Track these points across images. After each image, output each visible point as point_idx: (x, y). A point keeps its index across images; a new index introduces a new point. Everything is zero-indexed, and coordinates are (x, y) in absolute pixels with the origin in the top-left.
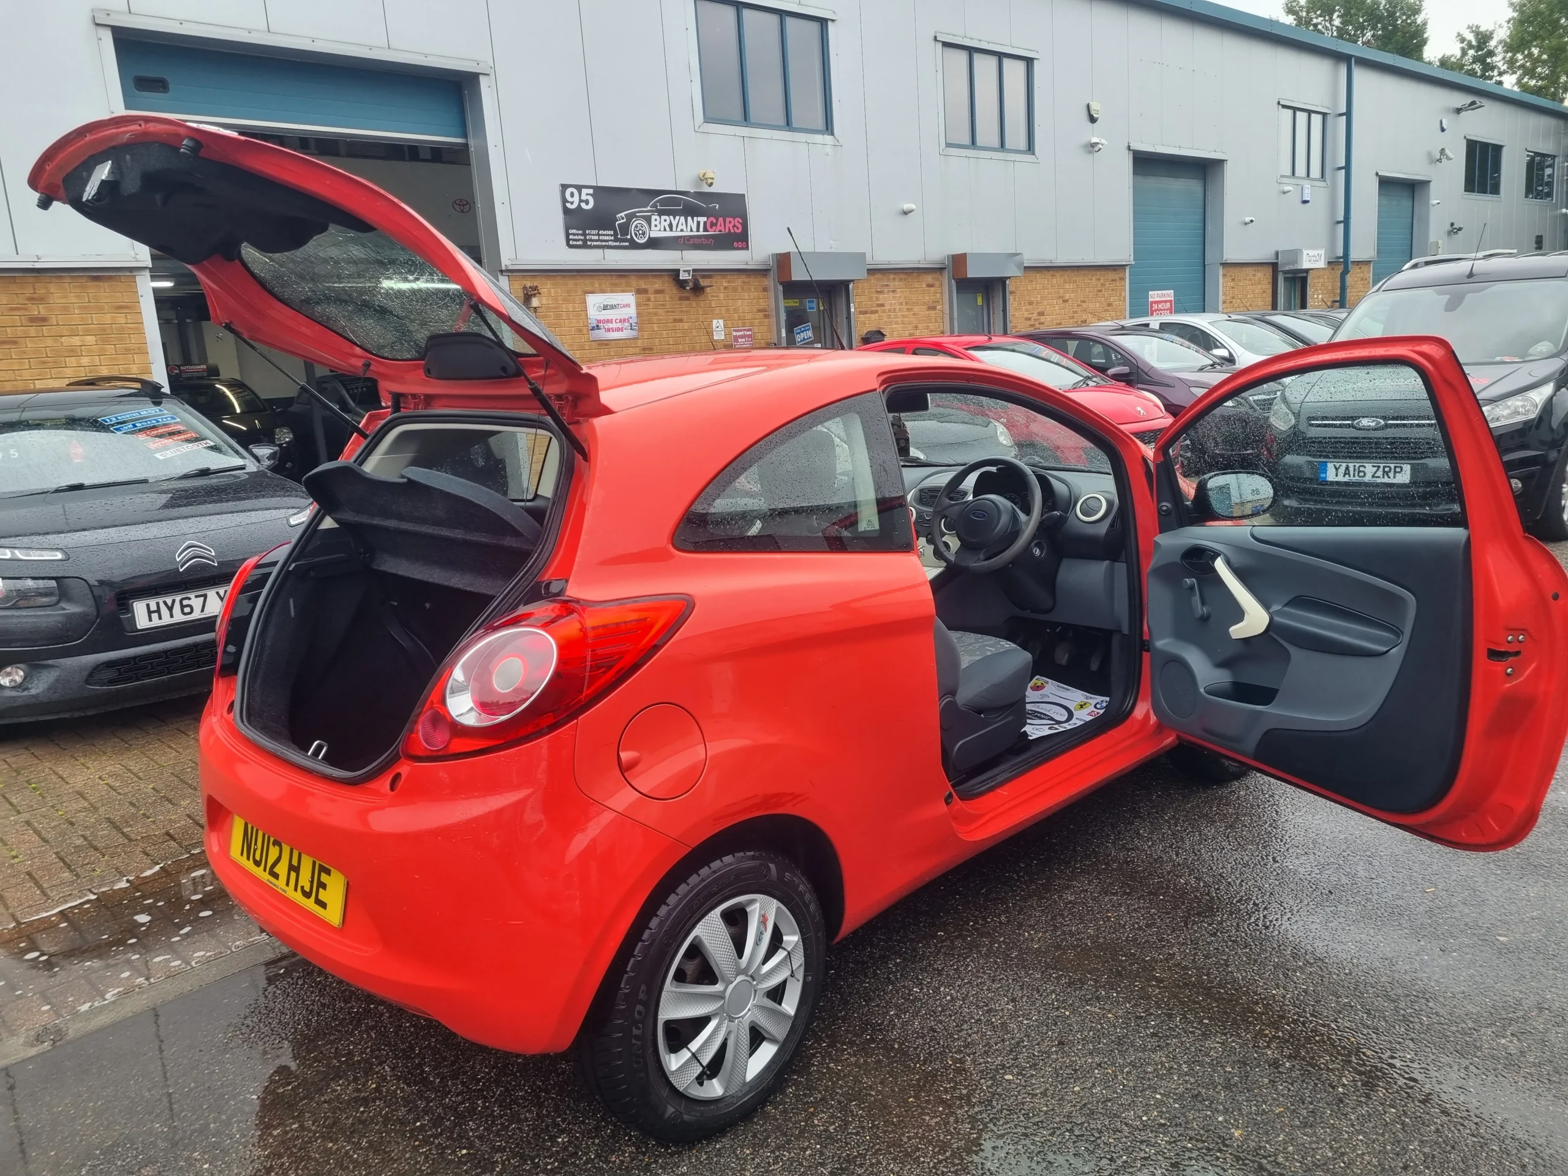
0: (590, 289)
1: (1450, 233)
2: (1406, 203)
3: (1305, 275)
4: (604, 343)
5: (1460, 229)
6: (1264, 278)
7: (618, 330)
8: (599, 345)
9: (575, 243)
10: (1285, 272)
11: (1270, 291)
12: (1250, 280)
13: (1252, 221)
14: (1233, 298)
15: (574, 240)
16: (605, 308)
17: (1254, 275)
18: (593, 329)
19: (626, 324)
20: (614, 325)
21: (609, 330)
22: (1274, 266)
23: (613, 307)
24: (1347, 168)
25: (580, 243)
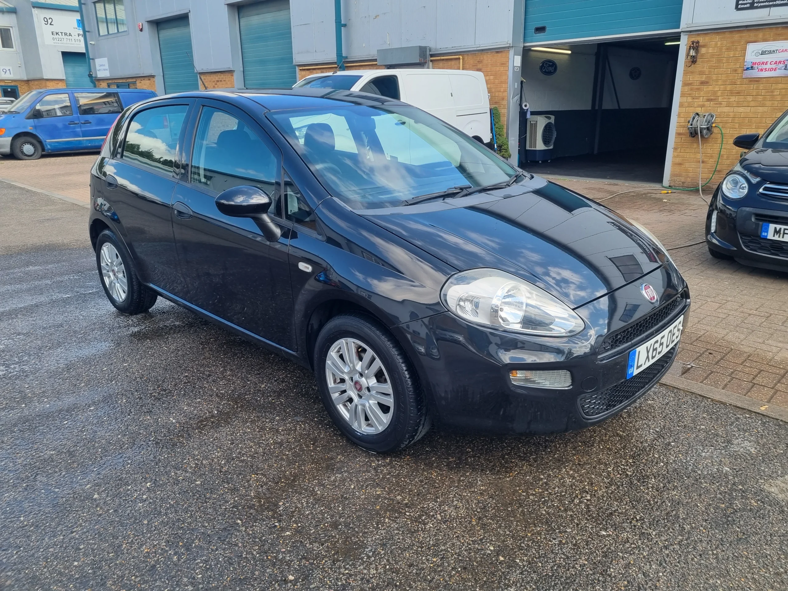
0: (753, 40)
4: (757, 80)
7: (771, 69)
8: (750, 81)
9: (743, 6)
15: (742, 4)
16: (763, 53)
18: (747, 69)
19: (781, 65)
20: (768, 66)
21: (762, 70)
23: (770, 52)
25: (748, 5)
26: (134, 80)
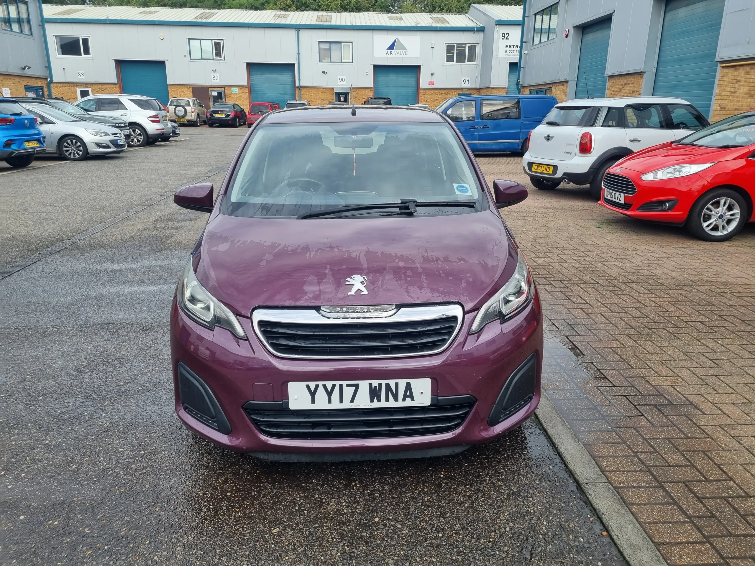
26: (550, 86)
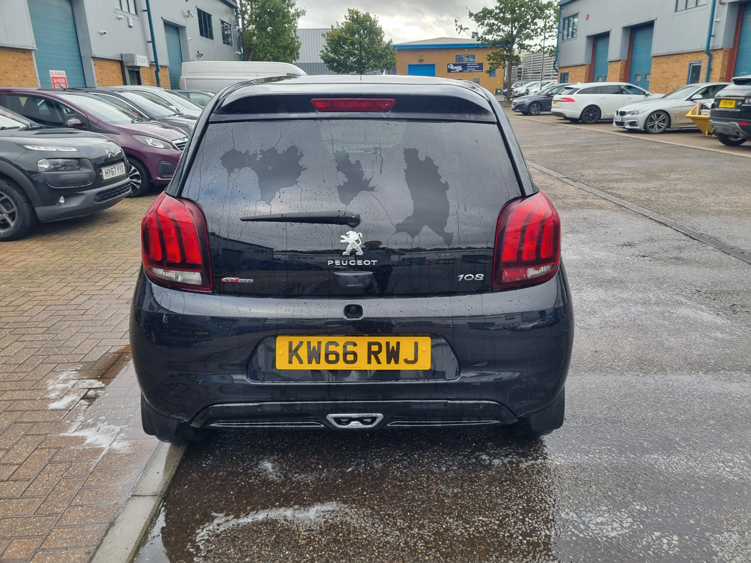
1: (198, 56)
2: (176, 37)
3: (138, 70)
5: (202, 55)
6: (116, 67)
10: (128, 67)
11: (121, 77)
12: (110, 69)
13: (105, 33)
14: (102, 79)
17: (111, 67)
22: (121, 62)
24: (148, 10)
